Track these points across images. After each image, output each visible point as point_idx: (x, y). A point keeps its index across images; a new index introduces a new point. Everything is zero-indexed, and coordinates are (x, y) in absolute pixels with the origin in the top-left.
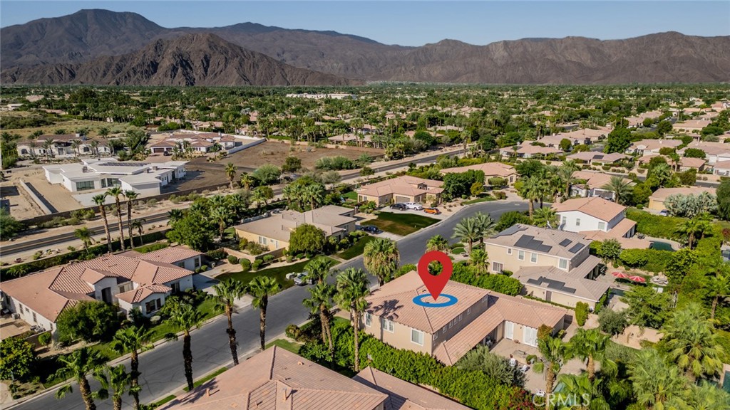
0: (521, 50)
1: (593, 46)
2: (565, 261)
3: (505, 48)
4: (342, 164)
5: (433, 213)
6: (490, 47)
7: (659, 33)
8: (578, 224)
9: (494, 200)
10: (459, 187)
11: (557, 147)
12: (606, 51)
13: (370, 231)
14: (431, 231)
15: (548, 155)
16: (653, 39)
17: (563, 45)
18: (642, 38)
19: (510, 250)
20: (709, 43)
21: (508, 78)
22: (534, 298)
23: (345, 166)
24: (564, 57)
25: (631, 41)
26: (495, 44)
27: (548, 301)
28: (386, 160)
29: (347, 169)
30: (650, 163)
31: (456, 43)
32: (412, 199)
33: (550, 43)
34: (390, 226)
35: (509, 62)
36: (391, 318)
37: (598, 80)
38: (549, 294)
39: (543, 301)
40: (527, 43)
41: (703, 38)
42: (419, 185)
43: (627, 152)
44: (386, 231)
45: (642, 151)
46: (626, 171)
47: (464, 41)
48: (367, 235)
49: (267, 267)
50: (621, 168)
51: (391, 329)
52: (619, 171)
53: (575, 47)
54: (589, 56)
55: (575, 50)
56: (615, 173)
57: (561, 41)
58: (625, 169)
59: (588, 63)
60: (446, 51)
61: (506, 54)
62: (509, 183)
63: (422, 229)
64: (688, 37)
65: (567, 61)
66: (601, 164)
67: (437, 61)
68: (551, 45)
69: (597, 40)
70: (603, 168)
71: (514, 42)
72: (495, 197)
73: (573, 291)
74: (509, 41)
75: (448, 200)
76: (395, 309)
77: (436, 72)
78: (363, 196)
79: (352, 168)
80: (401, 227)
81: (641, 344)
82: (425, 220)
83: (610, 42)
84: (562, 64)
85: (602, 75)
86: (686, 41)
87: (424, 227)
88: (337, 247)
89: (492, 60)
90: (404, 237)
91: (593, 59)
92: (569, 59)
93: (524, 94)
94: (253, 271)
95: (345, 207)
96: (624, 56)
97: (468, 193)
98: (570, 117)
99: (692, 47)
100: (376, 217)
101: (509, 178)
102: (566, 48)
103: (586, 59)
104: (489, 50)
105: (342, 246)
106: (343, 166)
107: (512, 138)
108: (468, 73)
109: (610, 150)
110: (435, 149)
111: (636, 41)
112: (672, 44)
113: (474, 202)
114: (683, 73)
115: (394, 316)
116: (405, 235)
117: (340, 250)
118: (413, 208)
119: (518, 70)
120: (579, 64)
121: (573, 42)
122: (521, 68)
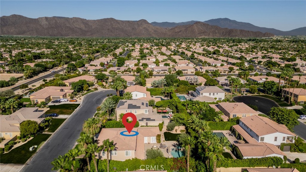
0: (54, 21)
1: (84, 22)
2: (147, 110)
3: (46, 20)
4: (3, 84)
5: (74, 102)
6: (39, 19)
7: (107, 18)
8: (136, 96)
9: (94, 91)
10: (79, 88)
11: (99, 65)
12: (90, 24)
13: (53, 116)
14: (80, 109)
15: (99, 69)
16: (106, 20)
17: (72, 21)
18: (102, 19)
19: (126, 111)
20: (124, 23)
21: (50, 34)
22: (149, 126)
23: (5, 85)
24: (74, 26)
25: (98, 20)
26: (41, 18)
27: (147, 126)
28: (25, 79)
29: (7, 86)
30: (137, 69)
31: (20, 17)
32: (61, 97)
33: (67, 19)
34: (60, 111)
35: (50, 27)
36: (115, 150)
37: (89, 35)
38: (147, 124)
39: (145, 126)
40: (56, 19)
41: (122, 21)
42: (60, 90)
43: (124, 66)
44: (60, 114)
45: (129, 65)
46: (129, 73)
47: (24, 16)
48: (53, 118)
49: (13, 148)
50: (127, 72)
51: (116, 154)
52: (127, 74)
53: (77, 22)
54: (84, 25)
55: (78, 23)
56: (126, 74)
57: (71, 19)
58: (129, 72)
59: (84, 28)
60: (16, 20)
61: (47, 23)
62: (94, 83)
63: (76, 110)
64: (117, 20)
65: (75, 27)
66: (120, 72)
67: (11, 25)
68: (67, 20)
69: (85, 19)
70: (122, 73)
71: (50, 18)
72: (93, 90)
73: (154, 120)
74: (48, 17)
75: (76, 95)
76: (114, 145)
77: (12, 30)
78: (35, 100)
79: (9, 86)
80: (65, 111)
81: (180, 132)
82: (73, 105)
83: (91, 21)
84: (73, 29)
85: (90, 34)
86: (117, 22)
87: (76, 109)
88: (45, 128)
89: (41, 25)
90: (71, 115)
91: (86, 27)
92: (76, 26)
93: (64, 42)
94: (5, 152)
95: (28, 107)
96: (97, 26)
97: (83, 90)
98: (93, 52)
99: (119, 24)
100: (49, 109)
101: (94, 81)
102: (74, 22)
103: (83, 26)
104: (39, 21)
105: (47, 126)
106: (4, 85)
107: (80, 63)
108: (29, 31)
109: (118, 65)
110: (46, 71)
111: (100, 21)
112: (112, 23)
113: (86, 93)
114: (118, 33)
115: (116, 149)
116: (70, 114)
117: (46, 129)
118: (64, 101)
119: (55, 30)
120: (80, 29)
121: (76, 20)
122: (56, 30)
